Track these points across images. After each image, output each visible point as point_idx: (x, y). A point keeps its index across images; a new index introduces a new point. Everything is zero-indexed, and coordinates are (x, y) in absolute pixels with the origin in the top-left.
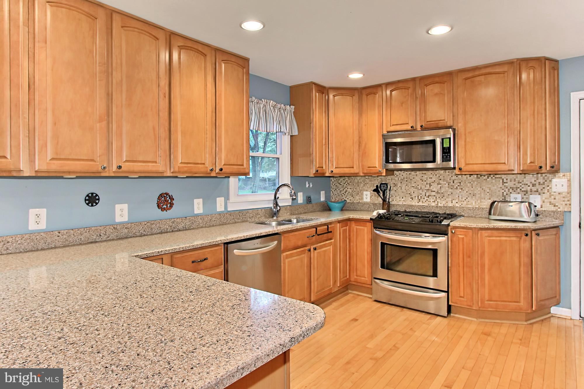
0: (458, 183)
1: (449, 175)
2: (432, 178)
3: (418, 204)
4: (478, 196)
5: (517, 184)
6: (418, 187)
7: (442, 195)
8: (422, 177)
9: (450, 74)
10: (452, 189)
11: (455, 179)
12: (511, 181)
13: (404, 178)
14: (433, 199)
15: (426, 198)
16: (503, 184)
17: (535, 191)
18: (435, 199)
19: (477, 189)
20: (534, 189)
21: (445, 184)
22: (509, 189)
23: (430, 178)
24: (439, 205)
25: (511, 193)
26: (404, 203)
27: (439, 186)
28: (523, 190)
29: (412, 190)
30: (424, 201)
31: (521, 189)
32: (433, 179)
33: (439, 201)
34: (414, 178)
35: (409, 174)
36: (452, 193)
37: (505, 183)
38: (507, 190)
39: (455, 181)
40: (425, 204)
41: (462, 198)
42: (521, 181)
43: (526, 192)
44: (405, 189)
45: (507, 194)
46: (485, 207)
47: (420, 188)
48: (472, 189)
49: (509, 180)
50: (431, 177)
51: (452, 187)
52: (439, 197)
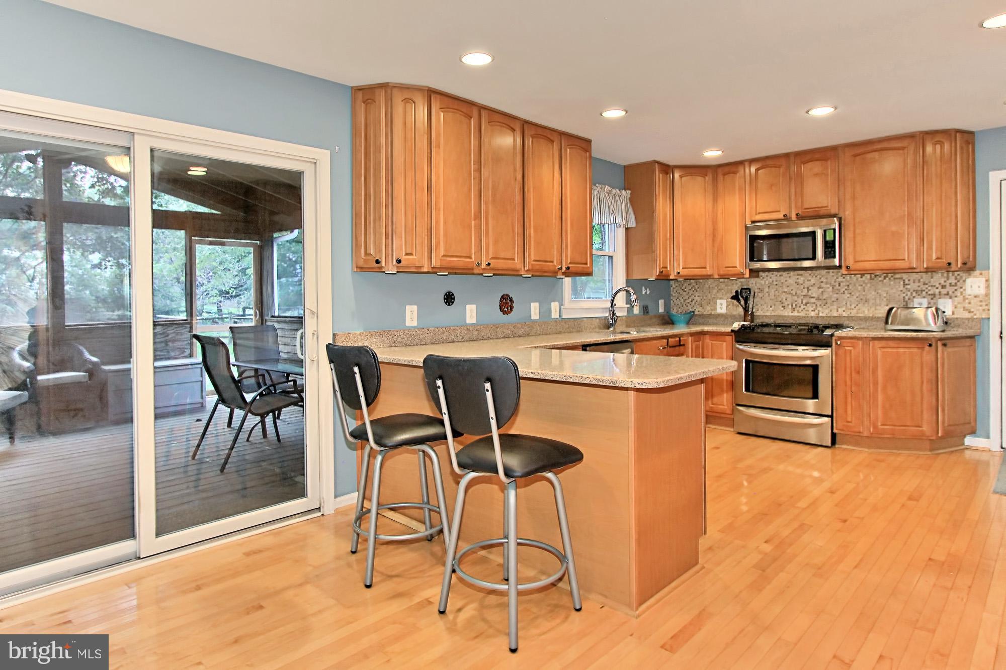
0: (846, 286)
1: (833, 276)
2: (810, 280)
3: (792, 314)
4: (872, 302)
5: (922, 286)
6: (791, 292)
7: (825, 301)
8: (798, 279)
9: (834, 149)
10: (837, 294)
11: (842, 282)
12: (914, 282)
13: (773, 281)
14: (812, 307)
15: (803, 307)
16: (904, 287)
17: (945, 295)
18: (814, 307)
19: (871, 293)
20: (944, 291)
21: (829, 288)
22: (912, 293)
23: (808, 280)
24: (821, 314)
25: (914, 297)
26: (773, 314)
27: (821, 290)
28: (929, 293)
29: (784, 296)
30: (800, 311)
31: (927, 293)
32: (813, 281)
33: (819, 308)
34: (786, 281)
35: (780, 276)
36: (837, 299)
37: (907, 285)
38: (909, 294)
39: (842, 284)
40: (802, 314)
41: (851, 305)
42: (927, 282)
43: (934, 295)
44: (775, 296)
45: (909, 299)
46: (880, 315)
47: (794, 294)
48: (864, 293)
49: (912, 281)
50: (810, 279)
51: (837, 292)
52: (820, 305)
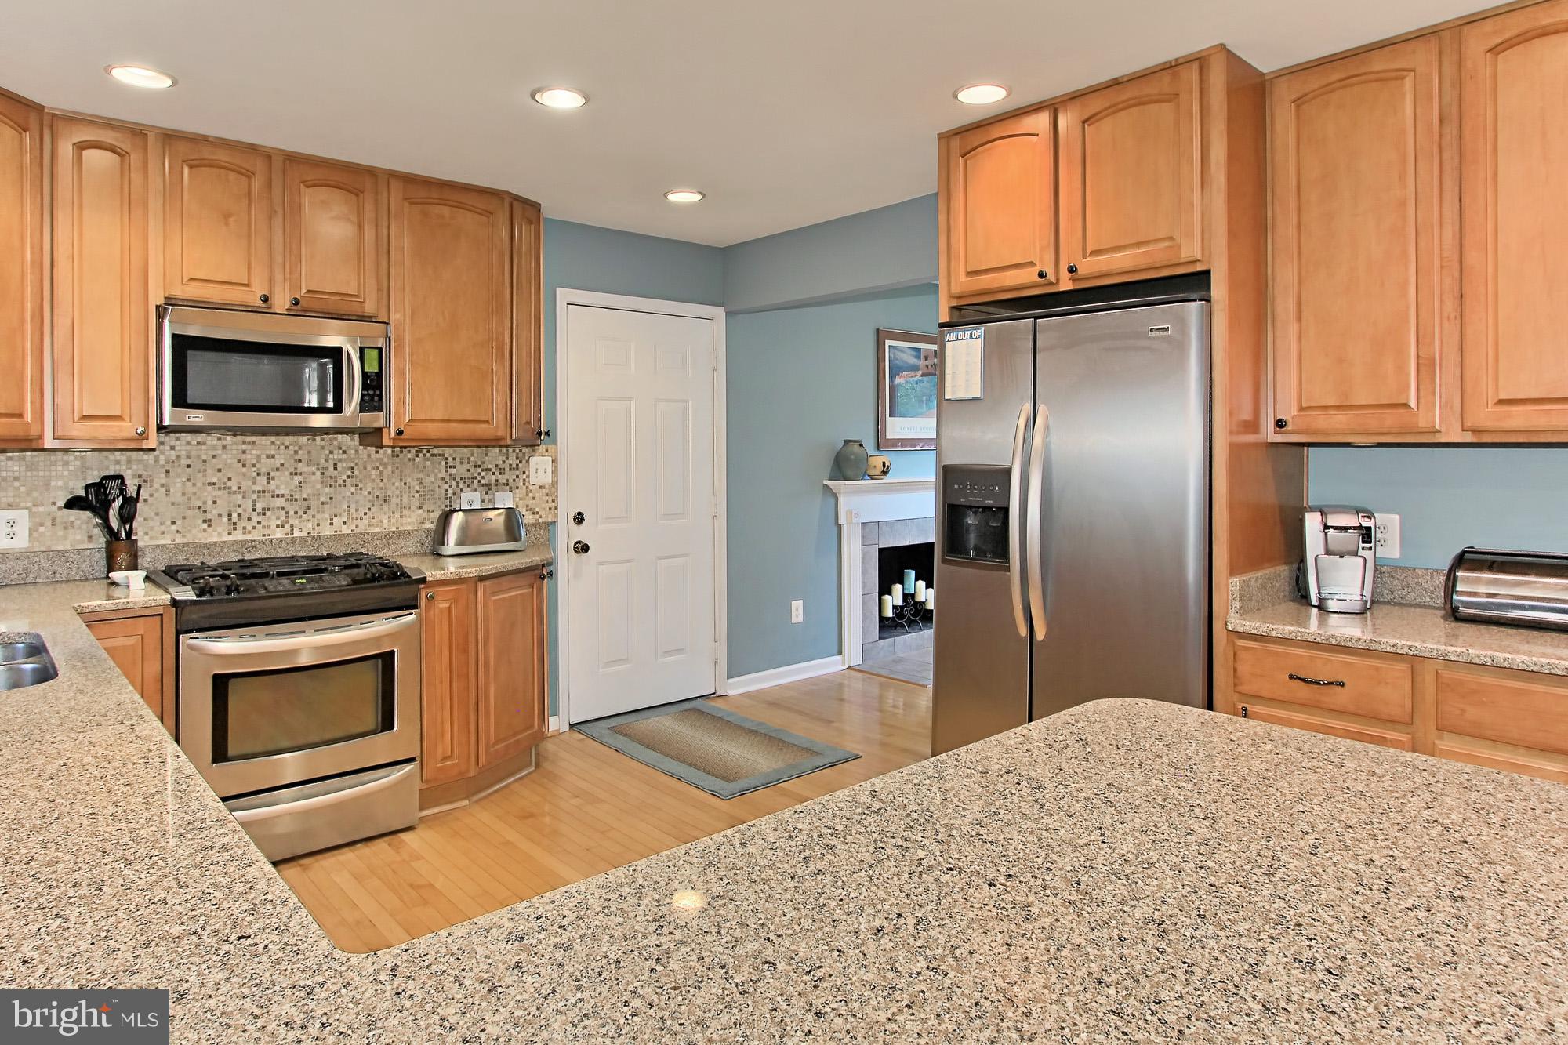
0: (348, 469)
1: (323, 448)
2: (273, 456)
3: (230, 538)
4: (394, 501)
5: (472, 470)
6: (229, 484)
7: (306, 504)
8: (244, 452)
10: (331, 486)
11: (340, 460)
12: (461, 463)
13: (178, 457)
14: (278, 518)
15: (255, 518)
16: (447, 471)
17: (504, 484)
18: (283, 518)
19: (393, 484)
20: (502, 479)
21: (314, 474)
22: (458, 482)
23: (268, 457)
24: (297, 534)
25: (462, 490)
26: (179, 540)
27: (297, 478)
28: (483, 482)
29: (210, 493)
30: (249, 528)
31: (479, 481)
32: (277, 462)
33: (295, 522)
34: (214, 457)
35: (199, 443)
36: (331, 498)
37: (450, 467)
38: (454, 483)
39: (339, 465)
40: (255, 536)
41: (357, 510)
42: (479, 463)
43: (489, 485)
44: (184, 494)
45: (454, 494)
46: (410, 528)
47: (235, 488)
48: (381, 484)
49: (458, 460)
50: (273, 452)
51: (331, 482)
52: (296, 513)
